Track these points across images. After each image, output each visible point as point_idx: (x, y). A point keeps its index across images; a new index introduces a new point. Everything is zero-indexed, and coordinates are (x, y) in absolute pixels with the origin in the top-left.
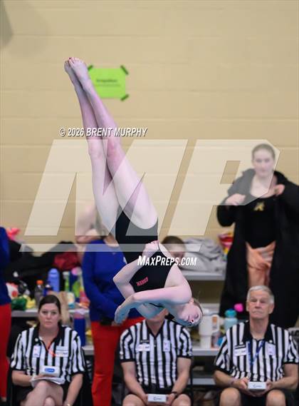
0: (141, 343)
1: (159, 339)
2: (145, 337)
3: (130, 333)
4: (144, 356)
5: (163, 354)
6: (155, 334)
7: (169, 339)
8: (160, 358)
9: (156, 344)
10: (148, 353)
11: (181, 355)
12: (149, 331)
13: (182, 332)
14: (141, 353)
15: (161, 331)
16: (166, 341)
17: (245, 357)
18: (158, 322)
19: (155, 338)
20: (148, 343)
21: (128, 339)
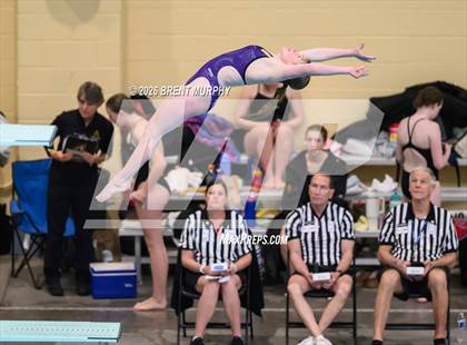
0: (306, 225)
1: (323, 220)
2: (309, 219)
3: (299, 216)
4: (309, 237)
5: (328, 234)
6: (319, 216)
7: (333, 219)
8: (325, 238)
9: (320, 224)
10: (313, 233)
11: (346, 238)
12: (314, 213)
13: (345, 214)
14: (306, 234)
15: (325, 213)
16: (330, 222)
17: (406, 235)
19: (319, 219)
20: (313, 224)
21: (298, 221)
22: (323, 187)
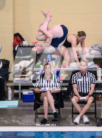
0: (79, 79)
1: (85, 77)
2: (80, 77)
3: (75, 75)
4: (80, 83)
5: (86, 82)
6: (83, 76)
7: (88, 77)
8: (85, 83)
9: (84, 79)
10: (81, 81)
13: (92, 75)
14: (79, 81)
15: (85, 75)
18: (84, 72)
20: (81, 78)
21: (75, 77)
22: (84, 66)
